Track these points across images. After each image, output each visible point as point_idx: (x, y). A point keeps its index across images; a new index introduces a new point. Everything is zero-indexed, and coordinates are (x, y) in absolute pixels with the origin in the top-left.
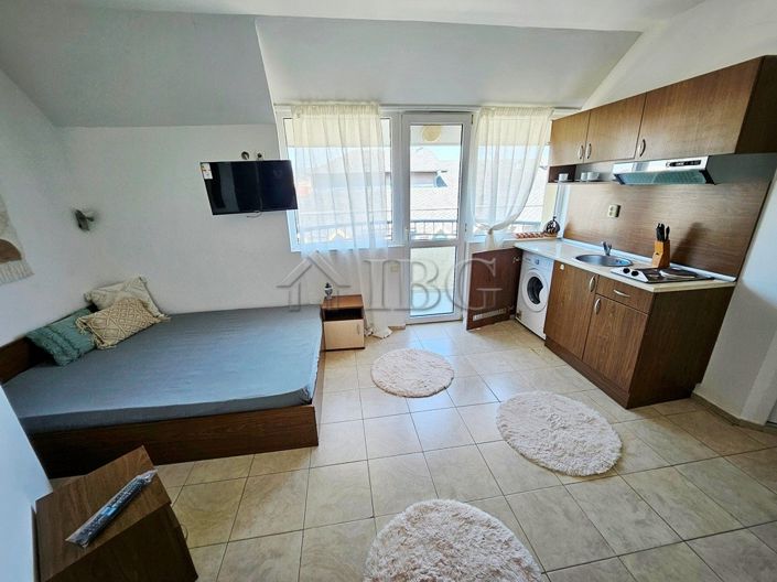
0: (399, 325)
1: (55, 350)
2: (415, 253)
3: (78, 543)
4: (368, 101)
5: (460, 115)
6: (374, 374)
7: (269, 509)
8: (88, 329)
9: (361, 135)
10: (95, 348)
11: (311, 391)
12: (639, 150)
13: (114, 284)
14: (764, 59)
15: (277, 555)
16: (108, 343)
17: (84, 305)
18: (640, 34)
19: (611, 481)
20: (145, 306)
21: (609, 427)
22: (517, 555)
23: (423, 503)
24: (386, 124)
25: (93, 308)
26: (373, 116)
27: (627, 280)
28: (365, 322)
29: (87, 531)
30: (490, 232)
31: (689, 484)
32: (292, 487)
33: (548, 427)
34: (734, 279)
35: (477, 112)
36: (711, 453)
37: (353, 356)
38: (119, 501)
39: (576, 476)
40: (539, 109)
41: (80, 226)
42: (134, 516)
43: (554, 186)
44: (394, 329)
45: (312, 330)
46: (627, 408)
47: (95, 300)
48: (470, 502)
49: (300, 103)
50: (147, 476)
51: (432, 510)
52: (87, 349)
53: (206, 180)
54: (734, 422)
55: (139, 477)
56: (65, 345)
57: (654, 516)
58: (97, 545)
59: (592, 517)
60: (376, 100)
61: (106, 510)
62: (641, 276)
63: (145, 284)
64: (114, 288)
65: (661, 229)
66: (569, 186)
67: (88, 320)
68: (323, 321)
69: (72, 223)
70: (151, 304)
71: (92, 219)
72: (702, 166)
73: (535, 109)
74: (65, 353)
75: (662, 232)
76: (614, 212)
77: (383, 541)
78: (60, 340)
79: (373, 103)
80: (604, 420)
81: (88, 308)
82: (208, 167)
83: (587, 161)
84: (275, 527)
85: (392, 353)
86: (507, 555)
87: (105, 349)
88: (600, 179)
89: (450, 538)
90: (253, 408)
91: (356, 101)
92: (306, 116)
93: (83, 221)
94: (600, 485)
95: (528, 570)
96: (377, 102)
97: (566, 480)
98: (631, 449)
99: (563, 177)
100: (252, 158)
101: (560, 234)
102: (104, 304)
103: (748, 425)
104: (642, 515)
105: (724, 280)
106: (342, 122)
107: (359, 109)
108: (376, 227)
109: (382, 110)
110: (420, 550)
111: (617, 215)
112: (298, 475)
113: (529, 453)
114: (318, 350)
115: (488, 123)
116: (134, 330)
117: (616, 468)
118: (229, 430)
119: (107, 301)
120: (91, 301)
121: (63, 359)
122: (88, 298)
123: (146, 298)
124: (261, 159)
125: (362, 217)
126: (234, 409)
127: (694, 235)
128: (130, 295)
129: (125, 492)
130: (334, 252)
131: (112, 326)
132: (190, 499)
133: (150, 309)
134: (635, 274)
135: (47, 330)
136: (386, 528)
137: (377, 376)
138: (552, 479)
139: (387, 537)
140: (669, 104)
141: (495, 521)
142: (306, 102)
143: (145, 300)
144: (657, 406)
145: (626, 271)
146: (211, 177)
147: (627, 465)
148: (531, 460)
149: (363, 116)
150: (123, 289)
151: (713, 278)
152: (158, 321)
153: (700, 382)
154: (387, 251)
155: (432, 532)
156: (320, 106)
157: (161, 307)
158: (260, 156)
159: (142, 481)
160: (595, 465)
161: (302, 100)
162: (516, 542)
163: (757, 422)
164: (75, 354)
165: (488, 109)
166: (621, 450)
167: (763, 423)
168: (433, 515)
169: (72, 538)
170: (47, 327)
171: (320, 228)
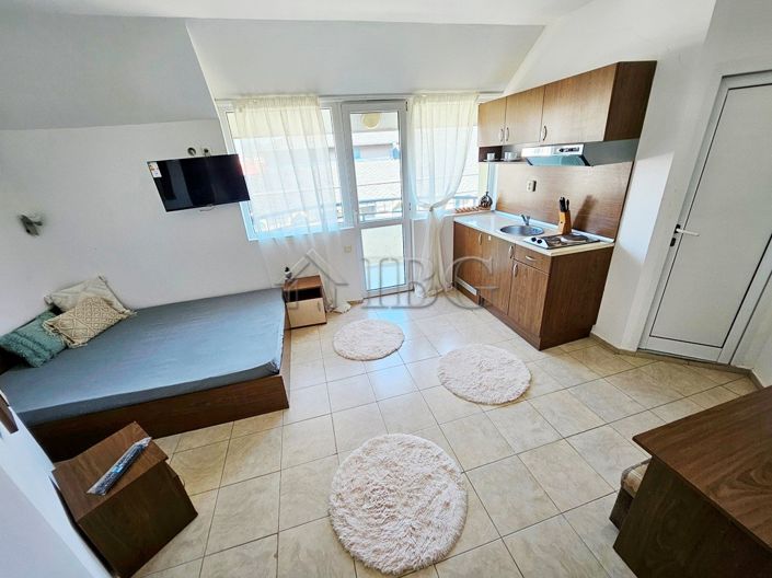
0: (357, 299)
1: (27, 353)
2: (365, 233)
3: (98, 493)
4: (307, 93)
5: (396, 103)
6: (335, 344)
7: (251, 460)
8: (56, 331)
9: (303, 126)
10: (67, 347)
11: (278, 364)
12: (542, 136)
13: (74, 285)
14: (619, 65)
15: (259, 491)
16: (79, 342)
17: (46, 308)
18: (544, 27)
19: (519, 405)
20: (110, 304)
21: (523, 367)
22: (444, 464)
23: (377, 438)
24: (327, 114)
25: (56, 310)
26: (313, 108)
27: (534, 247)
28: (325, 300)
29: (103, 484)
30: (431, 210)
31: (575, 400)
32: (270, 441)
33: (477, 371)
34: (612, 240)
35: (411, 99)
36: (596, 377)
37: (316, 331)
38: (125, 462)
39: (494, 405)
40: (467, 94)
41: (28, 231)
42: (139, 470)
43: (485, 165)
44: (352, 303)
45: (277, 311)
46: (540, 350)
47: (56, 303)
48: (412, 432)
49: (239, 98)
50: (145, 441)
51: (382, 442)
52: (58, 350)
53: (155, 179)
54: (616, 352)
55: (138, 443)
56: (36, 347)
57: (546, 425)
58: (113, 493)
59: (502, 431)
60: (315, 93)
61: (116, 469)
62: (544, 244)
63: (106, 283)
64: (75, 289)
65: (563, 202)
66: (498, 165)
67: (55, 323)
68: (286, 302)
69: (20, 230)
70: (115, 301)
71: (40, 224)
72: (580, 153)
73: (461, 95)
74: (37, 354)
75: (564, 204)
76: (532, 187)
77: (344, 469)
78: (30, 344)
79: (312, 95)
80: (520, 361)
81: (51, 311)
82: (155, 166)
83: (506, 143)
84: (257, 471)
85: (350, 325)
86: (437, 464)
87: (77, 348)
88: (519, 160)
89: (396, 459)
90: (227, 383)
91: (295, 93)
92: (247, 110)
93: (30, 226)
94: (511, 409)
95: (452, 471)
96: (316, 95)
97: (485, 408)
98: (538, 381)
99: (491, 156)
100: (199, 154)
101: (493, 207)
102: (67, 306)
103: (626, 353)
104: (538, 425)
105: (606, 242)
106: (283, 113)
107: (299, 102)
108: (327, 210)
109: (321, 101)
110: (373, 470)
111: (534, 190)
112: (273, 432)
113: (460, 393)
114: (282, 328)
115: (421, 110)
116: (102, 327)
117: (524, 395)
118: (209, 404)
119: (70, 302)
120: (52, 304)
121: (35, 360)
122: (50, 302)
123: (109, 296)
124: (207, 155)
125: (312, 200)
126: (211, 385)
127: (588, 205)
128: (92, 295)
129: (128, 454)
130: (290, 238)
131: (80, 325)
132: (181, 462)
133: (115, 306)
134: (539, 242)
135: (15, 336)
136: (347, 460)
137: (338, 346)
138: (477, 408)
139: (348, 465)
140: (561, 97)
141: (430, 443)
142: (246, 97)
143: (108, 298)
144: (563, 346)
145: (534, 240)
146: (160, 175)
147: (533, 392)
148: (461, 397)
149: (303, 108)
150: (85, 289)
151: (599, 241)
152: (125, 317)
153: (595, 323)
154: (339, 233)
155: (381, 457)
156: (261, 99)
157: (126, 303)
158: (206, 151)
159: (141, 446)
160: (509, 394)
161: (243, 95)
162: (446, 455)
163: (631, 350)
164: (47, 355)
165: (419, 96)
166: (530, 381)
167: (634, 349)
168: (383, 446)
169: (92, 490)
170: (14, 332)
171: (274, 215)
